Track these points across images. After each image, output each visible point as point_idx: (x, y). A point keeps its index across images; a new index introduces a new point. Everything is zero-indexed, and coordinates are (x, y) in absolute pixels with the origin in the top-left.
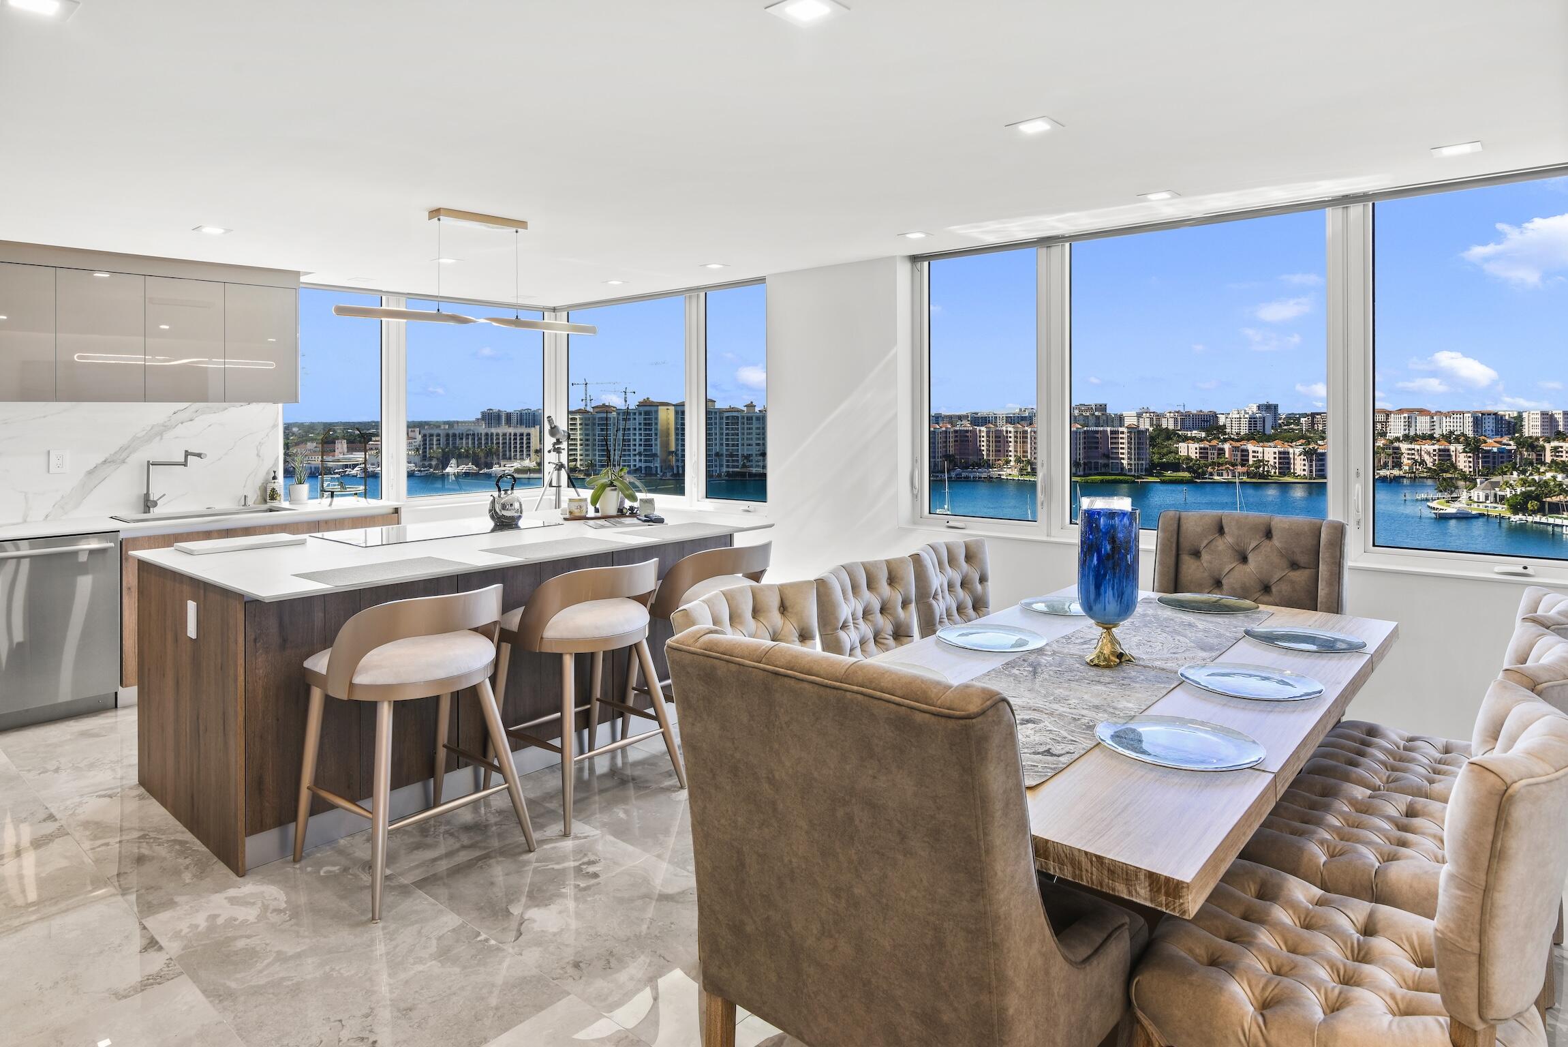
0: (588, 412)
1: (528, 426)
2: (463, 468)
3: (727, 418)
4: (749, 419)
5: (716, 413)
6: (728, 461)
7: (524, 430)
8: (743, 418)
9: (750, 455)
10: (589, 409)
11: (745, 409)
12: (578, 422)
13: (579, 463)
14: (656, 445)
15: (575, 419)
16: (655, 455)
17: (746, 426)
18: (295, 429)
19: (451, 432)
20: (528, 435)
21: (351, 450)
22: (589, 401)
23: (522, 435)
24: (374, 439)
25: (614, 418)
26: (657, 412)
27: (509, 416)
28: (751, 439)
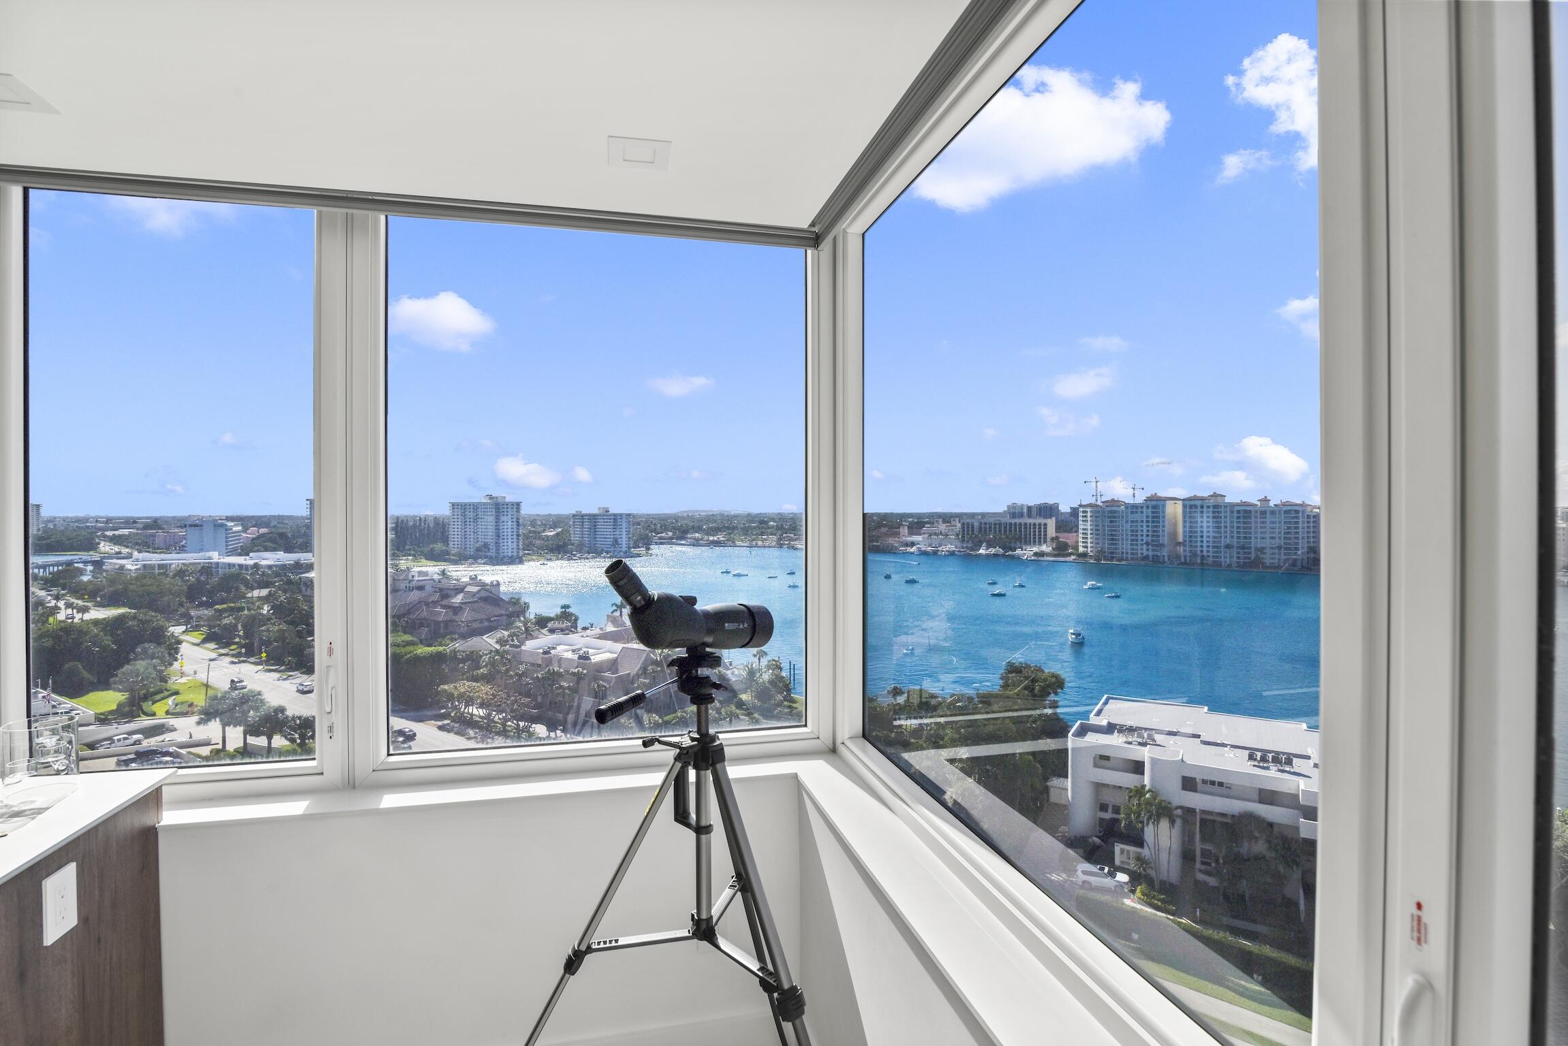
0: (1099, 506)
1: (1046, 517)
2: (992, 551)
3: (1238, 512)
4: (1263, 513)
5: (1226, 507)
6: (1238, 553)
7: (1042, 521)
8: (1256, 512)
9: (1263, 548)
10: (1099, 503)
11: (1258, 503)
12: (1089, 514)
13: (1089, 549)
14: (1163, 536)
15: (1086, 512)
16: (1163, 545)
17: (1259, 520)
18: (875, 518)
19: (983, 521)
20: (1045, 525)
21: (911, 533)
22: (1099, 497)
23: (1040, 524)
24: (926, 526)
25: (1123, 512)
26: (1164, 506)
27: (1029, 508)
28: (1265, 533)
